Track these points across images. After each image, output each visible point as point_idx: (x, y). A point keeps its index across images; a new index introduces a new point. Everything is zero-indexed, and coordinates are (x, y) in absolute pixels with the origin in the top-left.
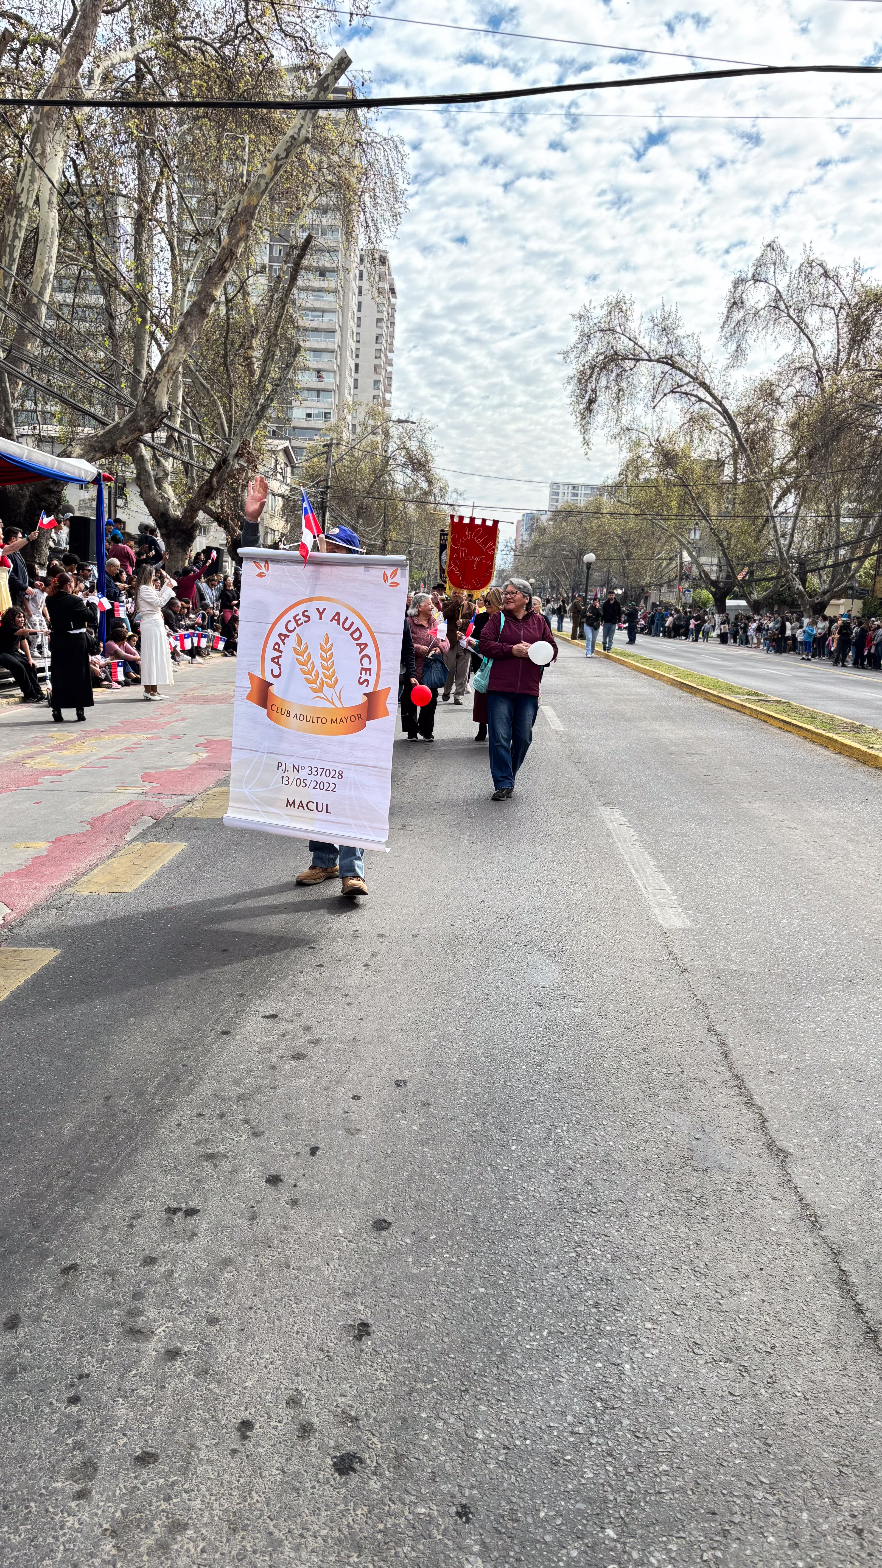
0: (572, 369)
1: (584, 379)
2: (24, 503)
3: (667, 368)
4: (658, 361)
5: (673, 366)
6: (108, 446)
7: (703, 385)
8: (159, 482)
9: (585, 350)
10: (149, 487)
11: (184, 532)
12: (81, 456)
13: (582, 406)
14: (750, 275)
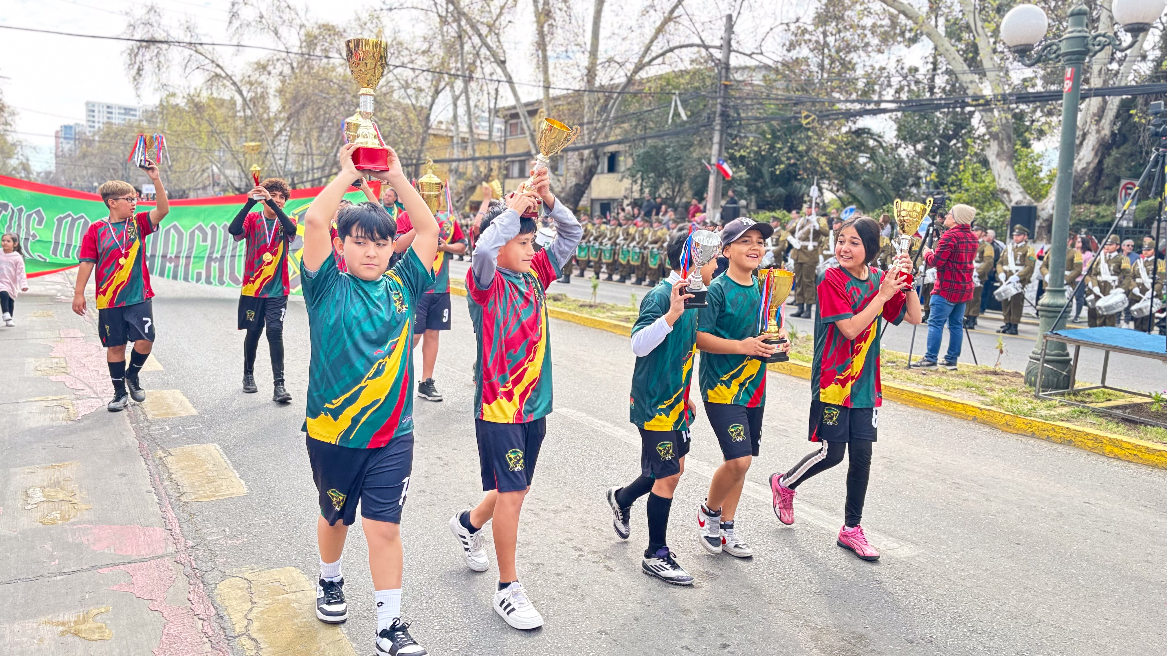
3: (192, 52)
7: (218, 66)
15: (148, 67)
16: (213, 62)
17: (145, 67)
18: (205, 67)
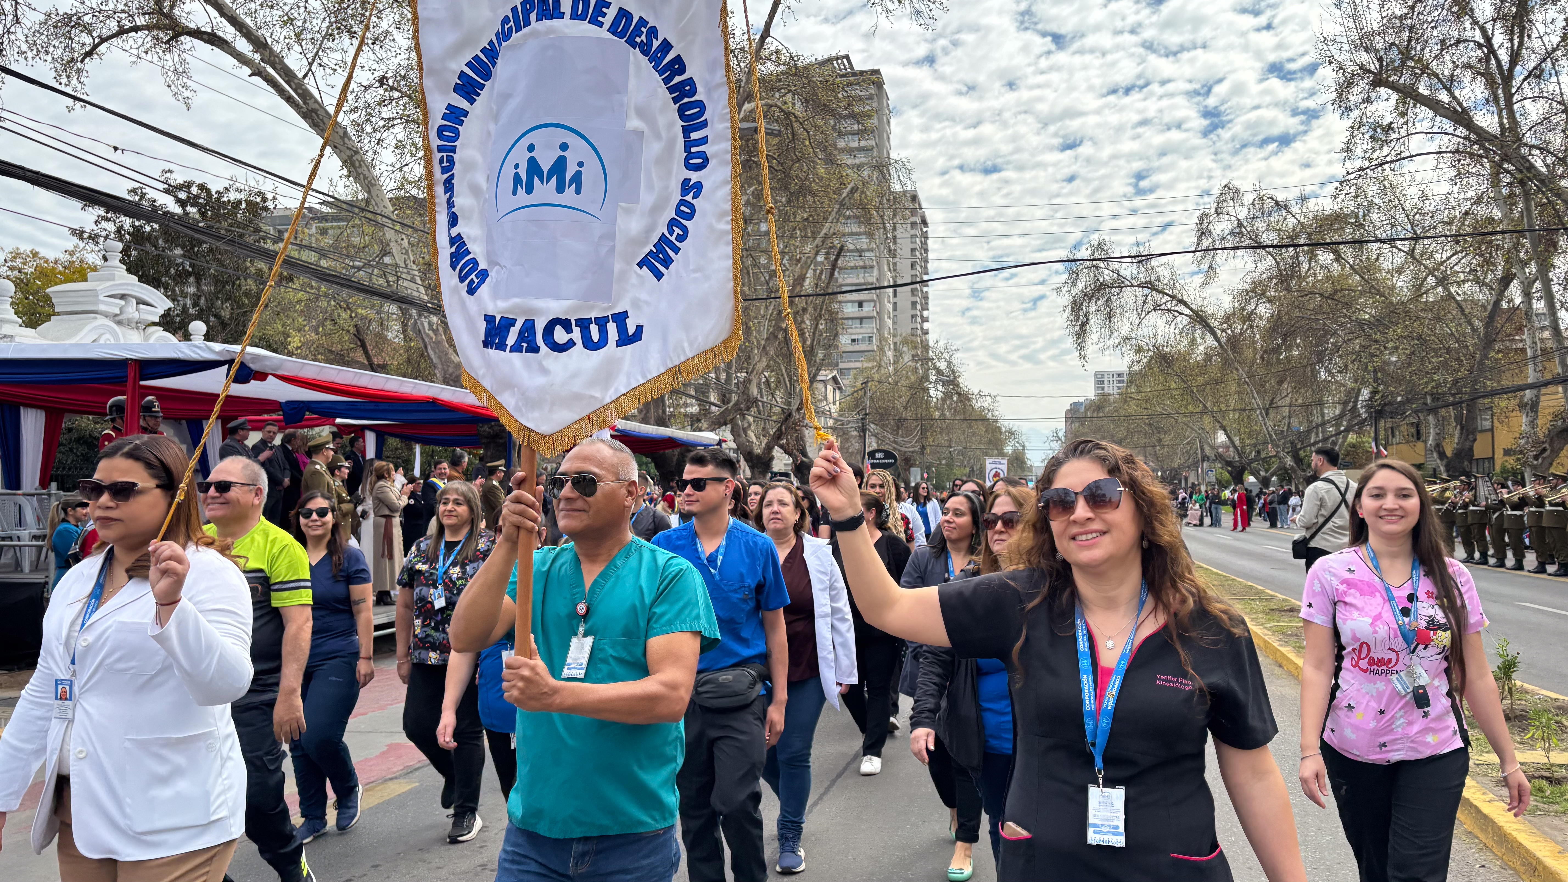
0: (1065, 299)
1: (1076, 306)
2: (675, 459)
3: (1146, 291)
4: (1139, 286)
5: (1153, 288)
6: (722, 421)
7: (1181, 302)
8: (745, 430)
9: (1074, 284)
10: (739, 435)
11: (763, 463)
12: (707, 430)
13: (1077, 328)
14: (1213, 211)
15: (1095, 321)
16: (1173, 297)
17: (1092, 322)
18: (1163, 307)
